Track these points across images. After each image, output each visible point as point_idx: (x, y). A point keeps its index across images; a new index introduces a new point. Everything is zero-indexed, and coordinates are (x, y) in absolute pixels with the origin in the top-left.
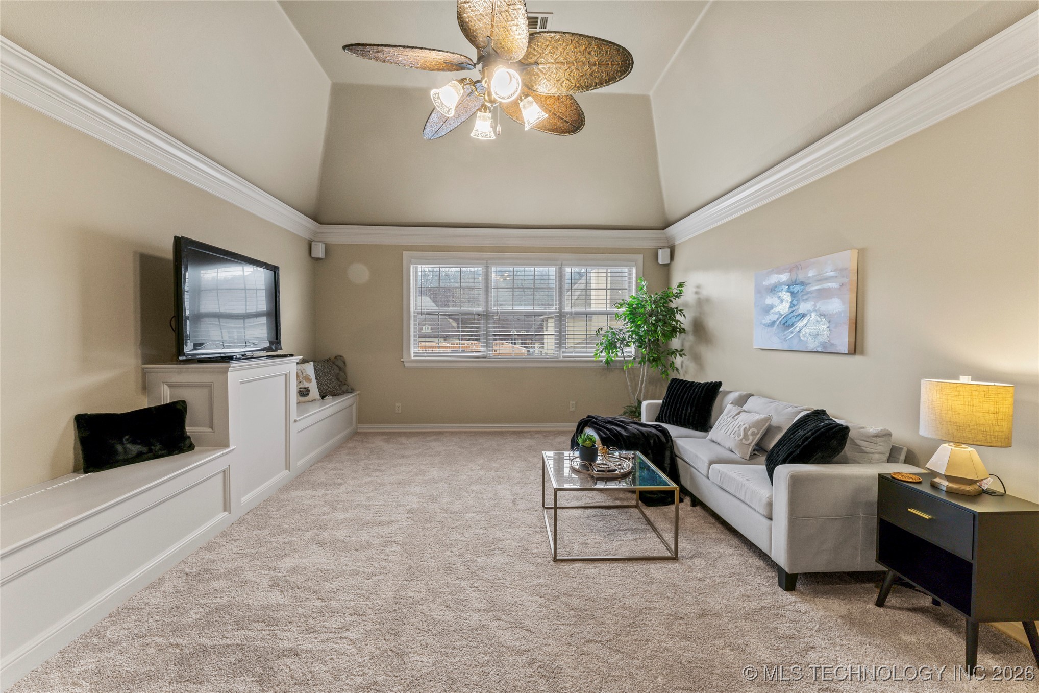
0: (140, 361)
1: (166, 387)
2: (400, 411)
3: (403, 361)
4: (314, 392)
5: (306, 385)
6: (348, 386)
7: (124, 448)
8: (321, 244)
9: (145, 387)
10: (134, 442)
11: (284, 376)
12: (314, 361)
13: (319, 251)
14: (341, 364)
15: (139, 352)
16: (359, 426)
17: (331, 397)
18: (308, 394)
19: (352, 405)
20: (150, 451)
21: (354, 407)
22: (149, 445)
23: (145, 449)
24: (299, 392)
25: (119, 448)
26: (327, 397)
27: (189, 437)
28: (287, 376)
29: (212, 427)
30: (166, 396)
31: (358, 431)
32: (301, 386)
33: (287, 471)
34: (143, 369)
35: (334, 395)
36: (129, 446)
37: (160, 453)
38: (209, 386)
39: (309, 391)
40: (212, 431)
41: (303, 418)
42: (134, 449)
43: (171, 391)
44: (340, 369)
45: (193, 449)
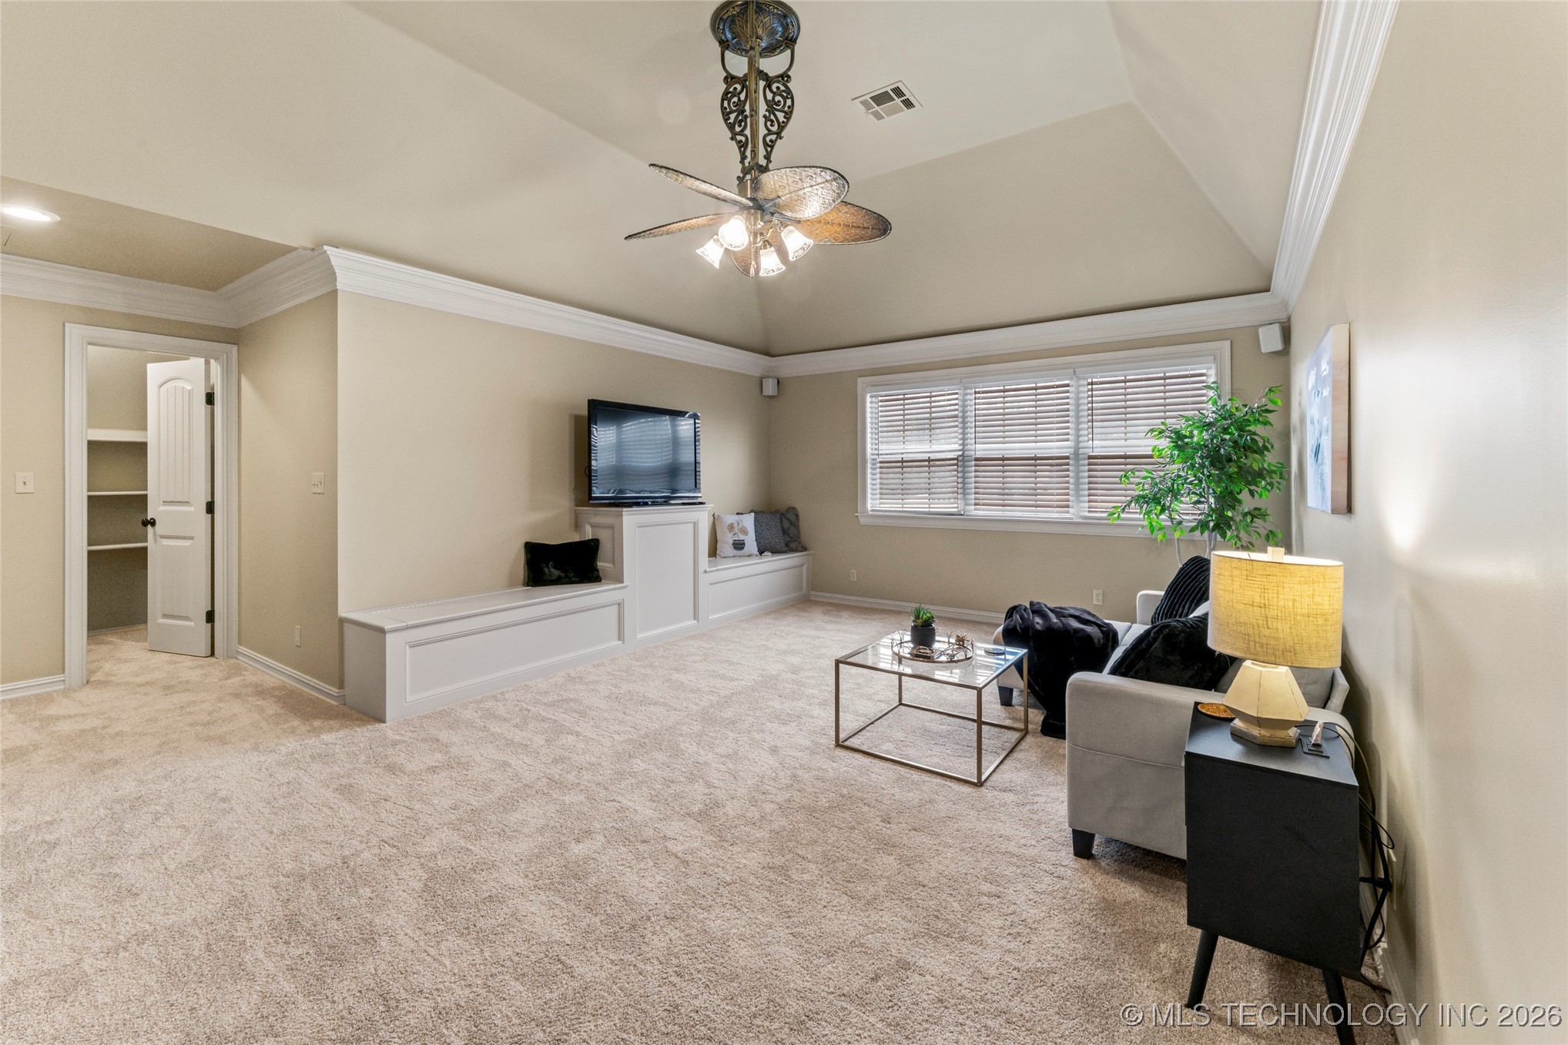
0: (573, 503)
1: (589, 527)
2: (855, 580)
3: (857, 516)
4: (751, 545)
5: (742, 537)
6: (799, 543)
7: (549, 571)
8: (771, 380)
9: (577, 526)
10: (555, 568)
11: (692, 525)
12: (755, 513)
13: (770, 388)
14: (791, 516)
15: (573, 496)
16: (813, 593)
17: (770, 554)
18: (743, 548)
19: (802, 566)
20: (567, 577)
21: (805, 568)
22: (565, 571)
23: (563, 575)
24: (733, 544)
25: (546, 570)
26: (765, 553)
27: (598, 571)
28: (695, 525)
29: (614, 564)
30: (589, 534)
31: (812, 599)
32: (736, 539)
33: (696, 622)
34: (575, 511)
35: (775, 552)
36: (553, 570)
37: (574, 579)
38: (611, 527)
39: (744, 544)
40: (613, 566)
41: (717, 570)
42: (556, 573)
43: (592, 531)
44: (791, 523)
45: (600, 581)
